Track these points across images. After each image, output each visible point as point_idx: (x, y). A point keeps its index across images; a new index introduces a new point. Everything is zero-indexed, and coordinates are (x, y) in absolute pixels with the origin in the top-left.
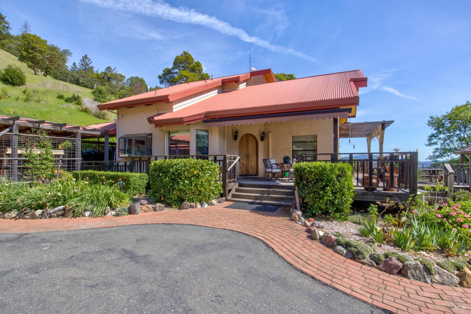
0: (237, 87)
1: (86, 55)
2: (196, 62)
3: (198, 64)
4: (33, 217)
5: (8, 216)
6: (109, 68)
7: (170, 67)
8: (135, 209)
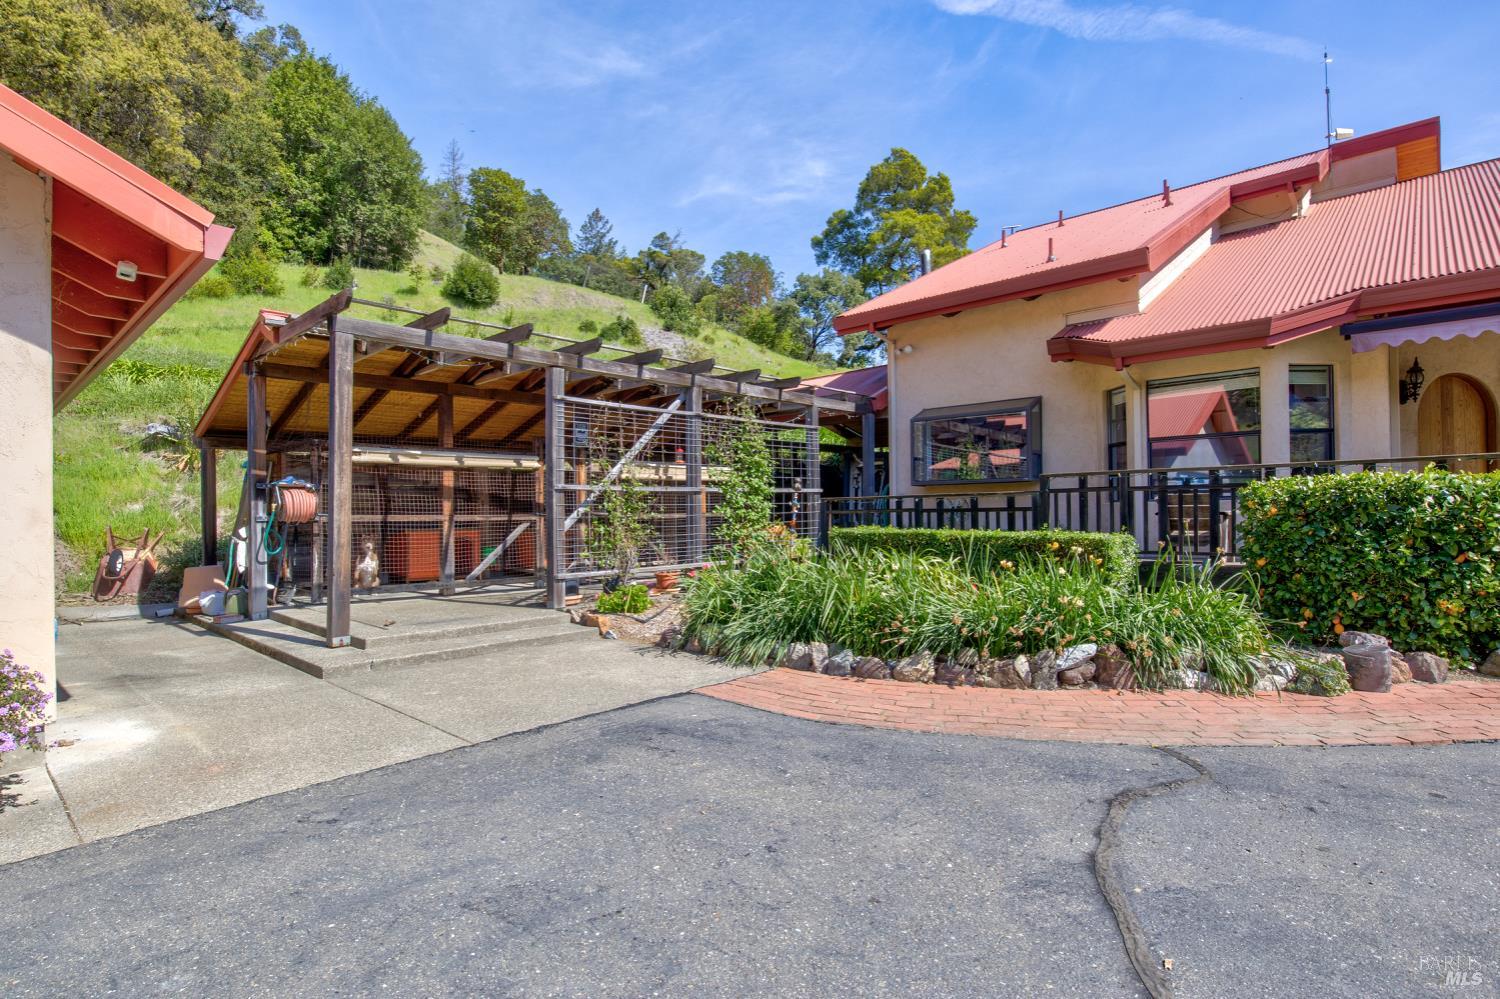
0: (1291, 209)
1: (597, 210)
2: (935, 176)
3: (941, 183)
4: (1008, 681)
5: (915, 673)
6: (662, 236)
8: (1383, 670)
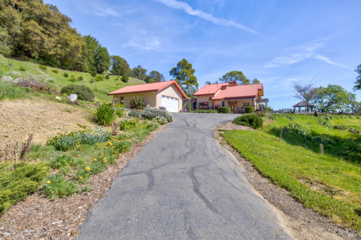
3: (190, 65)
6: (139, 66)
7: (176, 66)
